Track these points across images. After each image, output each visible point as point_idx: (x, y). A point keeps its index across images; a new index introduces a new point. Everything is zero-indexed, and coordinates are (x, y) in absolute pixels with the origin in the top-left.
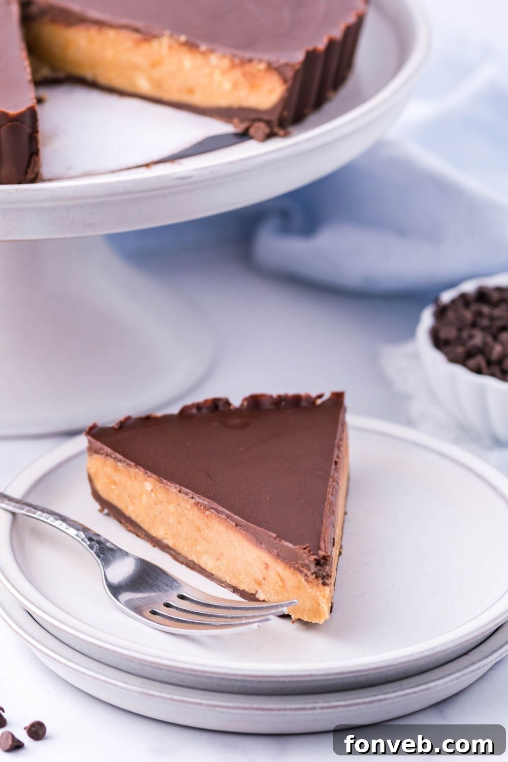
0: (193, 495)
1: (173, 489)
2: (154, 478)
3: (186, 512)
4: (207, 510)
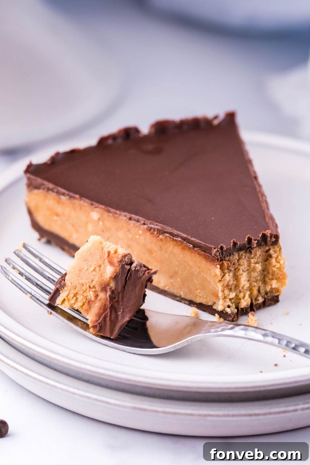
0: (144, 221)
1: (123, 217)
2: (101, 208)
3: (137, 237)
4: (160, 234)
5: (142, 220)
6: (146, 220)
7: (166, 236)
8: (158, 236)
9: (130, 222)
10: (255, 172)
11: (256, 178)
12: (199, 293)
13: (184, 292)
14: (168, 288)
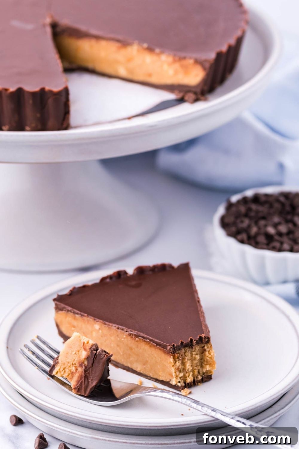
0: (127, 330)
1: (114, 327)
2: (100, 322)
3: (123, 340)
4: (137, 338)
5: (125, 329)
6: (128, 329)
7: (140, 339)
8: (135, 339)
9: (118, 330)
10: (198, 298)
11: (199, 302)
12: (161, 374)
13: (152, 374)
14: (143, 372)
